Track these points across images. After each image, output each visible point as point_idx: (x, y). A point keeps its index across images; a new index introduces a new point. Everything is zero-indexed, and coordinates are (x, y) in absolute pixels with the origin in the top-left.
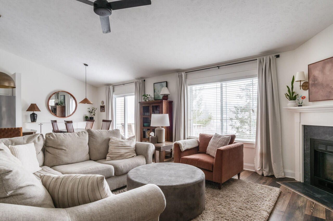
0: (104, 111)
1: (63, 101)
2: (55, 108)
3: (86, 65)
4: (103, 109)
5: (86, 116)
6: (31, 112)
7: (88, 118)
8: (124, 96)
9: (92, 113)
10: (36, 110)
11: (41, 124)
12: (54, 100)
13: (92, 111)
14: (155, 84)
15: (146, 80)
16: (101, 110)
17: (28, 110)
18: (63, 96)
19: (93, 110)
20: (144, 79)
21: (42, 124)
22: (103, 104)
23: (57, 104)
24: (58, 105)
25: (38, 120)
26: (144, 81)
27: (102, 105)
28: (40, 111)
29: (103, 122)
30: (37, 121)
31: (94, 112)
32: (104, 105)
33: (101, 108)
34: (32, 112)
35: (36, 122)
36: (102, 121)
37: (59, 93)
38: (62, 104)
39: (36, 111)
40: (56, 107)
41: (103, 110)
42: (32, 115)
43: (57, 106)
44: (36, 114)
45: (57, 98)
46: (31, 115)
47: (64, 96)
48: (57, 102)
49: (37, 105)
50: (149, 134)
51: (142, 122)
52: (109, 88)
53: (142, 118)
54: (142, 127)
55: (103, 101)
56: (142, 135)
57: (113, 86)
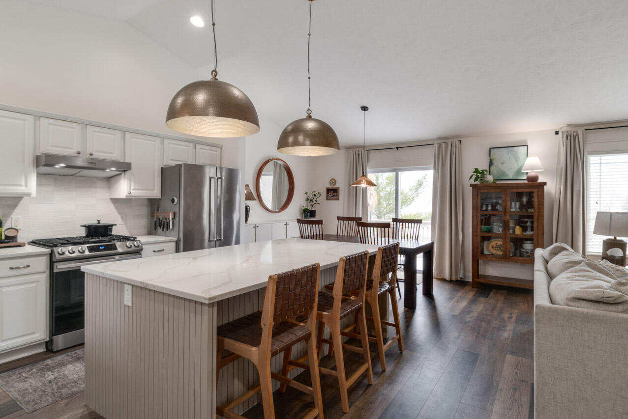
0: (338, 199)
3: (364, 108)
4: (335, 194)
5: (305, 207)
8: (396, 171)
13: (313, 198)
14: (492, 149)
15: (463, 140)
16: (327, 196)
19: (315, 196)
20: (460, 139)
22: (334, 185)
26: (460, 141)
27: (330, 186)
28: (255, 200)
29: (340, 221)
31: (317, 201)
32: (336, 186)
33: (328, 193)
36: (336, 218)
41: (334, 196)
50: (493, 247)
51: (479, 223)
52: (359, 154)
53: (479, 215)
54: (479, 232)
55: (333, 179)
56: (477, 248)
57: (367, 150)
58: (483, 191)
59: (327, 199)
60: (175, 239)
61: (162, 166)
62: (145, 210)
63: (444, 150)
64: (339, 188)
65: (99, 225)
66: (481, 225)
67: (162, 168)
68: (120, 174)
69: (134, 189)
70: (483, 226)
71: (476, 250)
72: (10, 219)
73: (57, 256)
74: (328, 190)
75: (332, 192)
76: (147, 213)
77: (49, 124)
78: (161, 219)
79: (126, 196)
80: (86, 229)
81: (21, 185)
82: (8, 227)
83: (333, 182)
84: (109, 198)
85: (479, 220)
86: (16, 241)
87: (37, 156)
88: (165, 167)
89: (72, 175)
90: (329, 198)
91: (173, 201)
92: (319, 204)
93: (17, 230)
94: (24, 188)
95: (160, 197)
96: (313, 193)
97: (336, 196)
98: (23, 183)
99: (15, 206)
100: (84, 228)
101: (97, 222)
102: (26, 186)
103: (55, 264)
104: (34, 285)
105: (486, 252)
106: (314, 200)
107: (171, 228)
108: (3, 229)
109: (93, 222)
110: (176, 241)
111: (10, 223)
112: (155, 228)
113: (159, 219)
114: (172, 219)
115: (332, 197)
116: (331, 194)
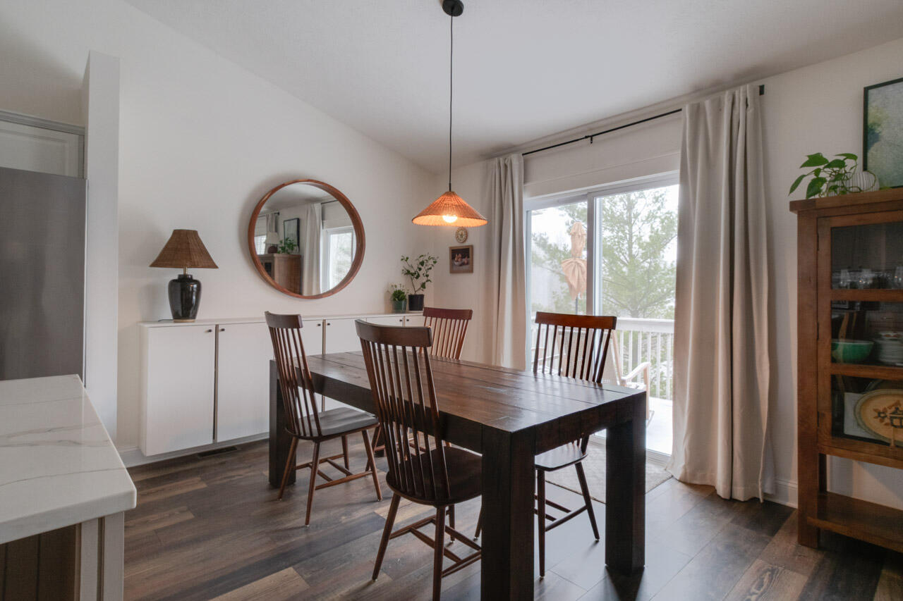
0: (471, 271)
1: (293, 238)
2: (270, 261)
4: (465, 260)
5: (398, 288)
6: (175, 273)
7: (404, 298)
9: (417, 277)
10: (196, 259)
11: (217, 326)
12: (264, 238)
13: (420, 269)
14: (870, 91)
15: (770, 85)
16: (452, 265)
17: (161, 262)
18: (296, 221)
19: (422, 263)
20: (760, 83)
21: (220, 328)
22: (465, 241)
23: (272, 249)
24: (279, 253)
25: (207, 310)
26: (762, 90)
27: (456, 244)
28: (215, 267)
30: (198, 317)
31: (427, 276)
32: (467, 243)
33: (453, 257)
34: (181, 272)
35: (194, 317)
37: (279, 214)
38: (292, 250)
39: (194, 266)
40: (273, 258)
41: (463, 264)
42: (179, 284)
43: (275, 255)
44: (197, 282)
45: (274, 230)
46: (173, 283)
47: (298, 220)
48: (276, 242)
49: (200, 235)
50: (880, 415)
51: (825, 332)
52: (506, 166)
53: (825, 305)
54: (824, 361)
55: (462, 229)
56: (819, 415)
57: (523, 155)
58: (838, 222)
59: (452, 272)
63: (709, 119)
64: (472, 246)
66: (835, 335)
70: (842, 344)
71: (814, 418)
74: (454, 252)
75: (460, 255)
83: (462, 236)
85: (825, 319)
90: (455, 269)
96: (419, 259)
97: (467, 264)
105: (850, 428)
106: (421, 273)
115: (461, 267)
116: (457, 261)
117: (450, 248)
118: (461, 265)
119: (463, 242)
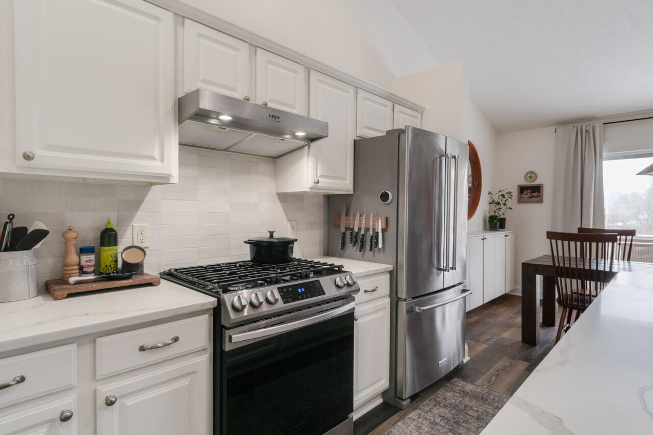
0: (541, 201)
16: (520, 198)
19: (503, 197)
22: (534, 181)
27: (524, 183)
32: (536, 183)
33: (522, 193)
41: (533, 197)
55: (532, 172)
57: (604, 124)
59: (520, 202)
60: (390, 267)
61: (356, 139)
62: (318, 216)
64: (542, 185)
65: (271, 240)
67: (355, 140)
68: (302, 147)
69: (322, 176)
72: (130, 229)
73: (233, 315)
74: (522, 189)
75: (530, 191)
76: (322, 221)
77: (200, 35)
78: (356, 230)
79: (311, 188)
80: (251, 248)
81: (152, 158)
82: (127, 246)
83: (531, 177)
84: (275, 192)
86: (142, 273)
87: (179, 98)
88: (358, 139)
89: (226, 150)
90: (523, 200)
91: (384, 197)
92: (510, 208)
93: (142, 250)
94: (157, 164)
95: (352, 193)
96: (500, 193)
97: (537, 197)
98: (157, 154)
99: (137, 204)
100: (248, 245)
101: (268, 235)
102: (162, 160)
103: (227, 333)
104: (185, 382)
106: (502, 203)
107: (380, 245)
108: (120, 248)
109: (262, 235)
110: (391, 272)
111: (131, 236)
112: (343, 246)
113: (352, 229)
114: (382, 229)
115: (530, 199)
116: (526, 195)
117: (518, 186)
118: (531, 197)
119: (532, 182)
